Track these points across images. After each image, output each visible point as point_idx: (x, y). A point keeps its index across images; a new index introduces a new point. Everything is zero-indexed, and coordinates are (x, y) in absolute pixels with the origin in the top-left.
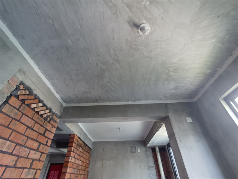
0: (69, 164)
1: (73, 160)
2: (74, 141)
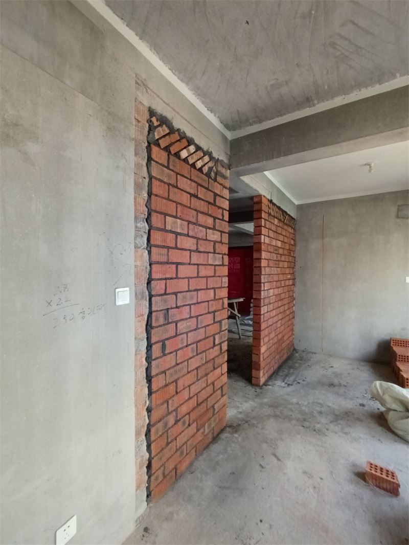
0: (263, 247)
1: (267, 240)
2: (263, 209)
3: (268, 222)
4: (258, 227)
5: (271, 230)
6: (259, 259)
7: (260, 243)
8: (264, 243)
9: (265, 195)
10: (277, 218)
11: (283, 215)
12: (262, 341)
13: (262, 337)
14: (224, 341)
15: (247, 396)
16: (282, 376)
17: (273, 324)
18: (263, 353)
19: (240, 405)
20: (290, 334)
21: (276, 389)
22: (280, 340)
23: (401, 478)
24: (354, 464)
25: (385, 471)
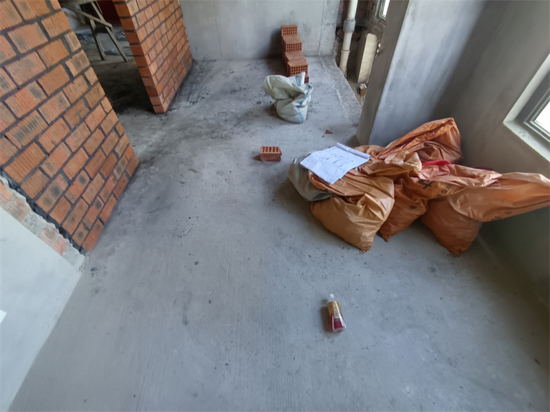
12: (147, 57)
13: (145, 53)
14: (87, 69)
15: (153, 127)
16: (185, 95)
17: (155, 30)
18: (155, 74)
19: (148, 139)
20: (183, 41)
21: (182, 110)
22: (172, 52)
23: (283, 149)
24: (253, 153)
25: (272, 149)
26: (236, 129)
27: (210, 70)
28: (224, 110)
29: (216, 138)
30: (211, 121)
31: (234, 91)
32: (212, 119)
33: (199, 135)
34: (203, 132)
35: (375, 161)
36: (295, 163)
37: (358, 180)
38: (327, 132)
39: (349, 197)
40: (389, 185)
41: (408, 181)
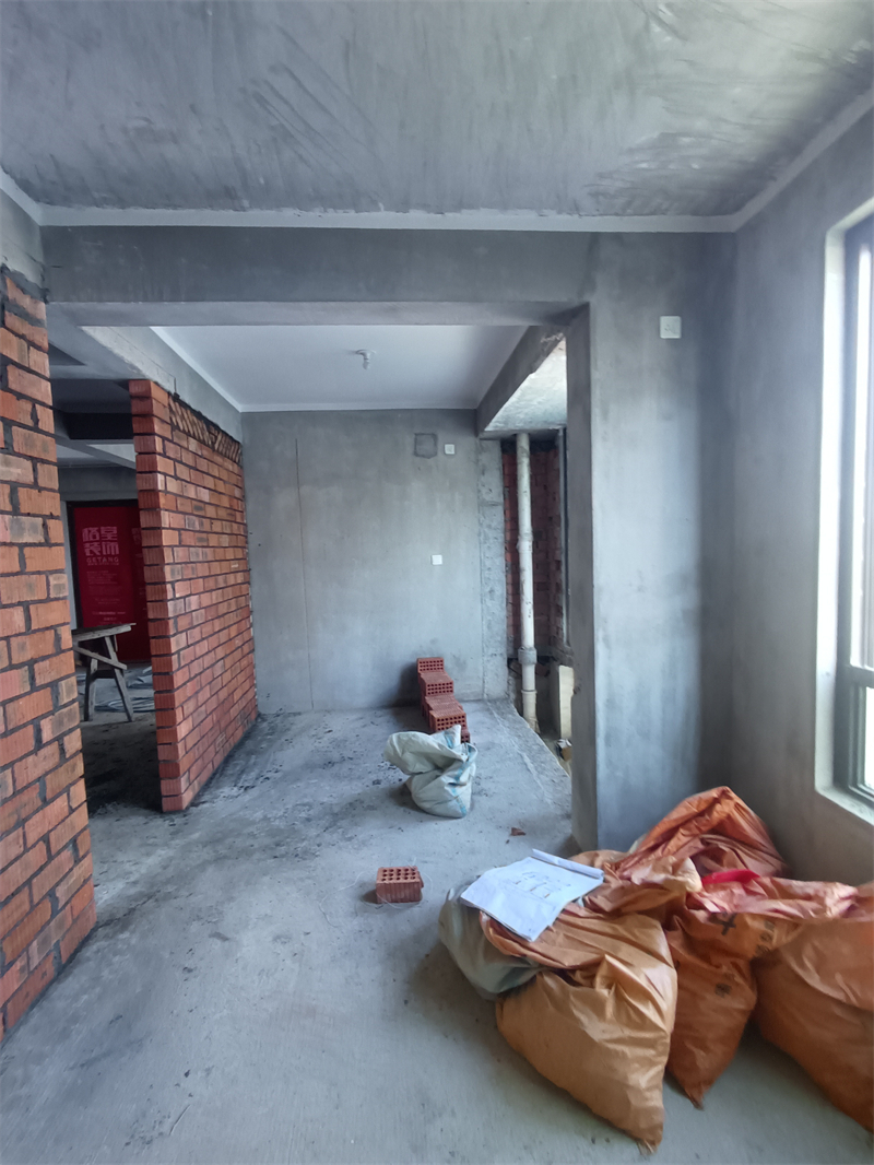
0: (162, 501)
1: (173, 486)
2: (155, 412)
3: (172, 445)
4: (146, 454)
5: (181, 462)
6: (158, 529)
7: (154, 492)
8: (166, 492)
9: (160, 381)
10: (194, 438)
11: (210, 433)
12: (179, 713)
13: (177, 704)
14: (71, 730)
15: (151, 841)
16: (232, 775)
17: (205, 670)
18: (184, 738)
19: (133, 868)
20: (247, 686)
21: (219, 804)
22: (223, 702)
23: (425, 873)
24: (362, 885)
25: (403, 872)
26: (327, 837)
27: (289, 729)
28: (306, 800)
29: (282, 856)
30: (277, 822)
31: (331, 763)
32: (280, 817)
33: (247, 853)
34: (256, 846)
35: (615, 883)
36: (450, 898)
37: (587, 925)
38: (515, 832)
39: (573, 970)
40: (653, 932)
41: (690, 921)
